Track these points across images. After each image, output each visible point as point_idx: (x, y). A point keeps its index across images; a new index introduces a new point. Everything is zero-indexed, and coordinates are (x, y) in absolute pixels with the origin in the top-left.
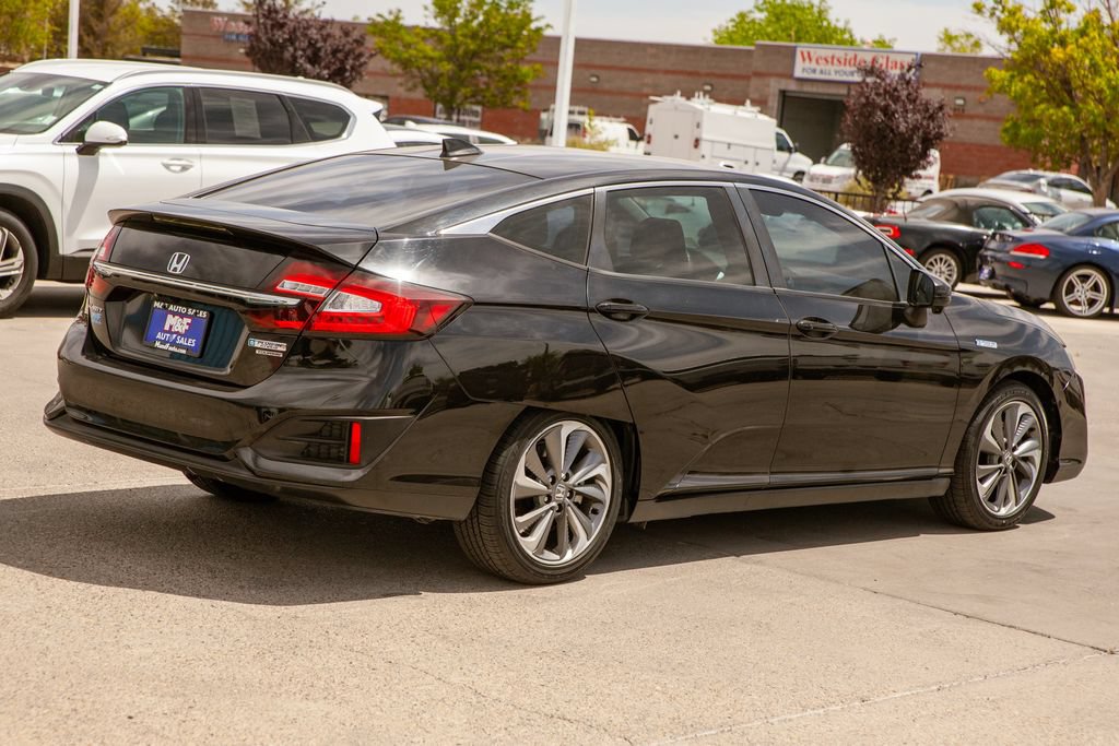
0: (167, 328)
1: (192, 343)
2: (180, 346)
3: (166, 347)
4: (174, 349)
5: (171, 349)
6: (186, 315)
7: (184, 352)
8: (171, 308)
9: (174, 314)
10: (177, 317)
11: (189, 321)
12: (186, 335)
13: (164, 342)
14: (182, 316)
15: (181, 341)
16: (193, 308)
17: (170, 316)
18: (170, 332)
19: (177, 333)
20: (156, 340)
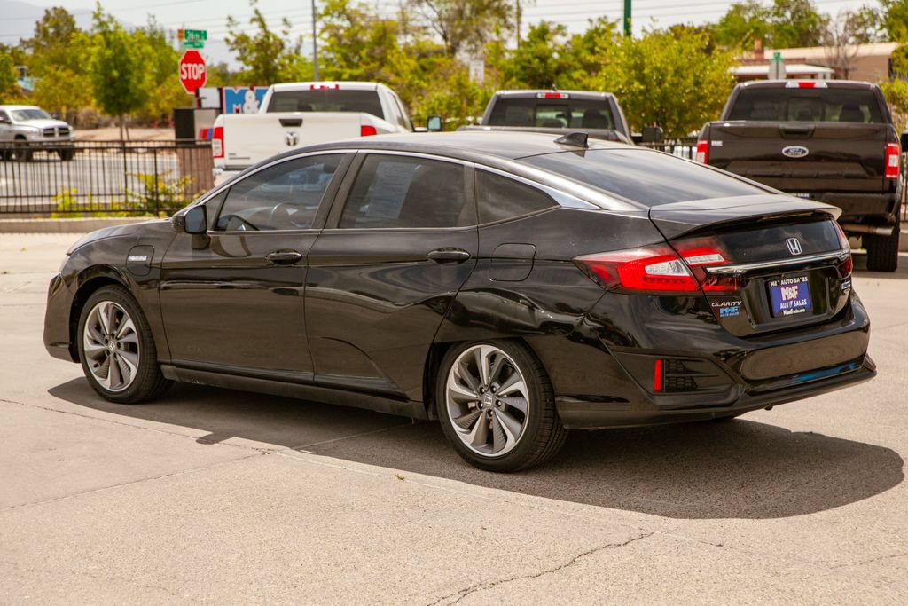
0: (784, 299)
1: (804, 302)
2: (799, 308)
3: (791, 312)
4: (797, 311)
5: (795, 312)
6: (794, 284)
7: (804, 310)
8: (783, 283)
9: (785, 286)
10: (787, 288)
11: (796, 287)
12: (799, 298)
13: (788, 310)
14: (790, 286)
15: (797, 304)
16: (797, 277)
17: (783, 289)
18: (787, 301)
19: (792, 299)
20: (782, 311)
